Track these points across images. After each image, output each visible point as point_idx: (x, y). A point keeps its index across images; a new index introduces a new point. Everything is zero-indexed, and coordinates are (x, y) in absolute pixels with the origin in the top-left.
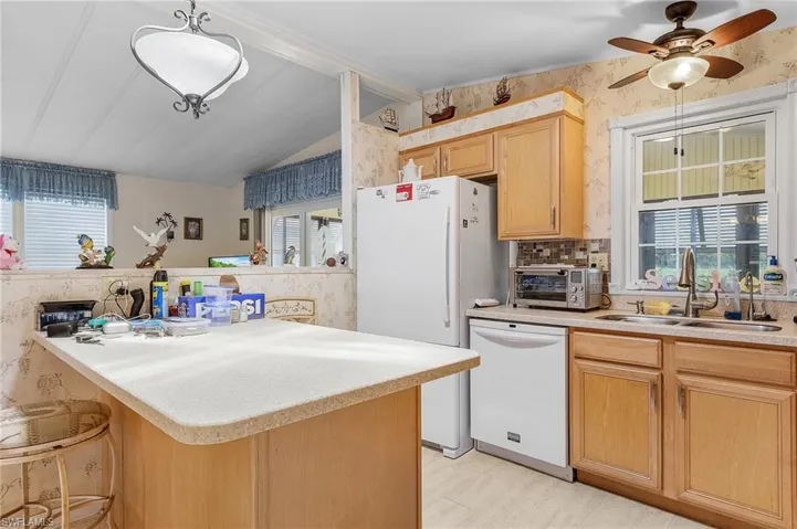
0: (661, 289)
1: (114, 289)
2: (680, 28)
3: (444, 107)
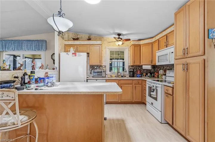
0: (113, 73)
1: (13, 76)
2: (119, 37)
3: (76, 37)
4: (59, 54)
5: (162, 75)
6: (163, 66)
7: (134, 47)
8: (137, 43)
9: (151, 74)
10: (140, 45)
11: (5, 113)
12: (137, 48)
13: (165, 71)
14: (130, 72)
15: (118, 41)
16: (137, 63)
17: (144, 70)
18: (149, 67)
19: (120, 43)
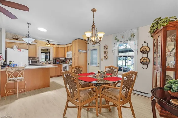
2: (48, 42)
3: (17, 38)
4: (6, 51)
5: (69, 62)
6: (69, 58)
7: (56, 48)
8: (58, 46)
9: (64, 62)
10: (59, 48)
11: (18, 75)
12: (57, 49)
13: (70, 61)
14: (53, 61)
15: (47, 44)
16: (57, 57)
17: (61, 60)
18: (63, 59)
19: (49, 46)
